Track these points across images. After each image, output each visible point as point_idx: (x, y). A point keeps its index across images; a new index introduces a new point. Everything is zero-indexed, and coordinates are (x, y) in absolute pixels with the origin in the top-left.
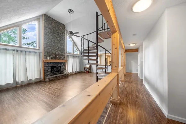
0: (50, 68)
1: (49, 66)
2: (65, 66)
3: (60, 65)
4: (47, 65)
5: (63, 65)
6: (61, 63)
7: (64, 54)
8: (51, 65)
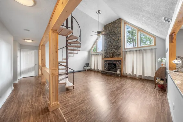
0: (107, 64)
1: (106, 63)
2: (121, 64)
3: (115, 63)
4: (105, 62)
5: (118, 63)
6: (116, 60)
7: (120, 51)
8: (108, 62)
